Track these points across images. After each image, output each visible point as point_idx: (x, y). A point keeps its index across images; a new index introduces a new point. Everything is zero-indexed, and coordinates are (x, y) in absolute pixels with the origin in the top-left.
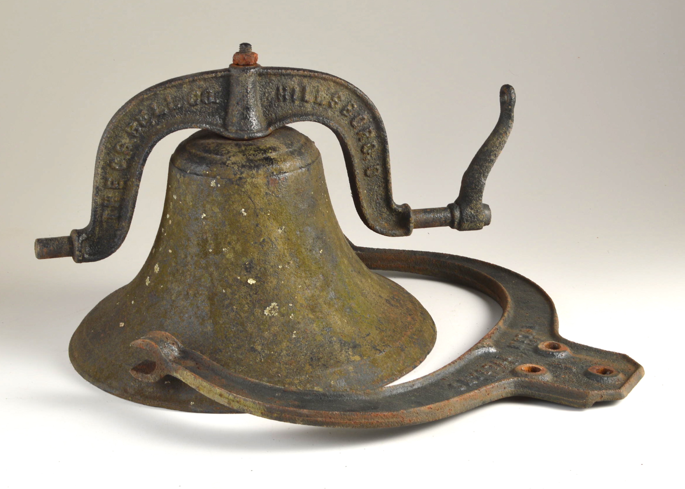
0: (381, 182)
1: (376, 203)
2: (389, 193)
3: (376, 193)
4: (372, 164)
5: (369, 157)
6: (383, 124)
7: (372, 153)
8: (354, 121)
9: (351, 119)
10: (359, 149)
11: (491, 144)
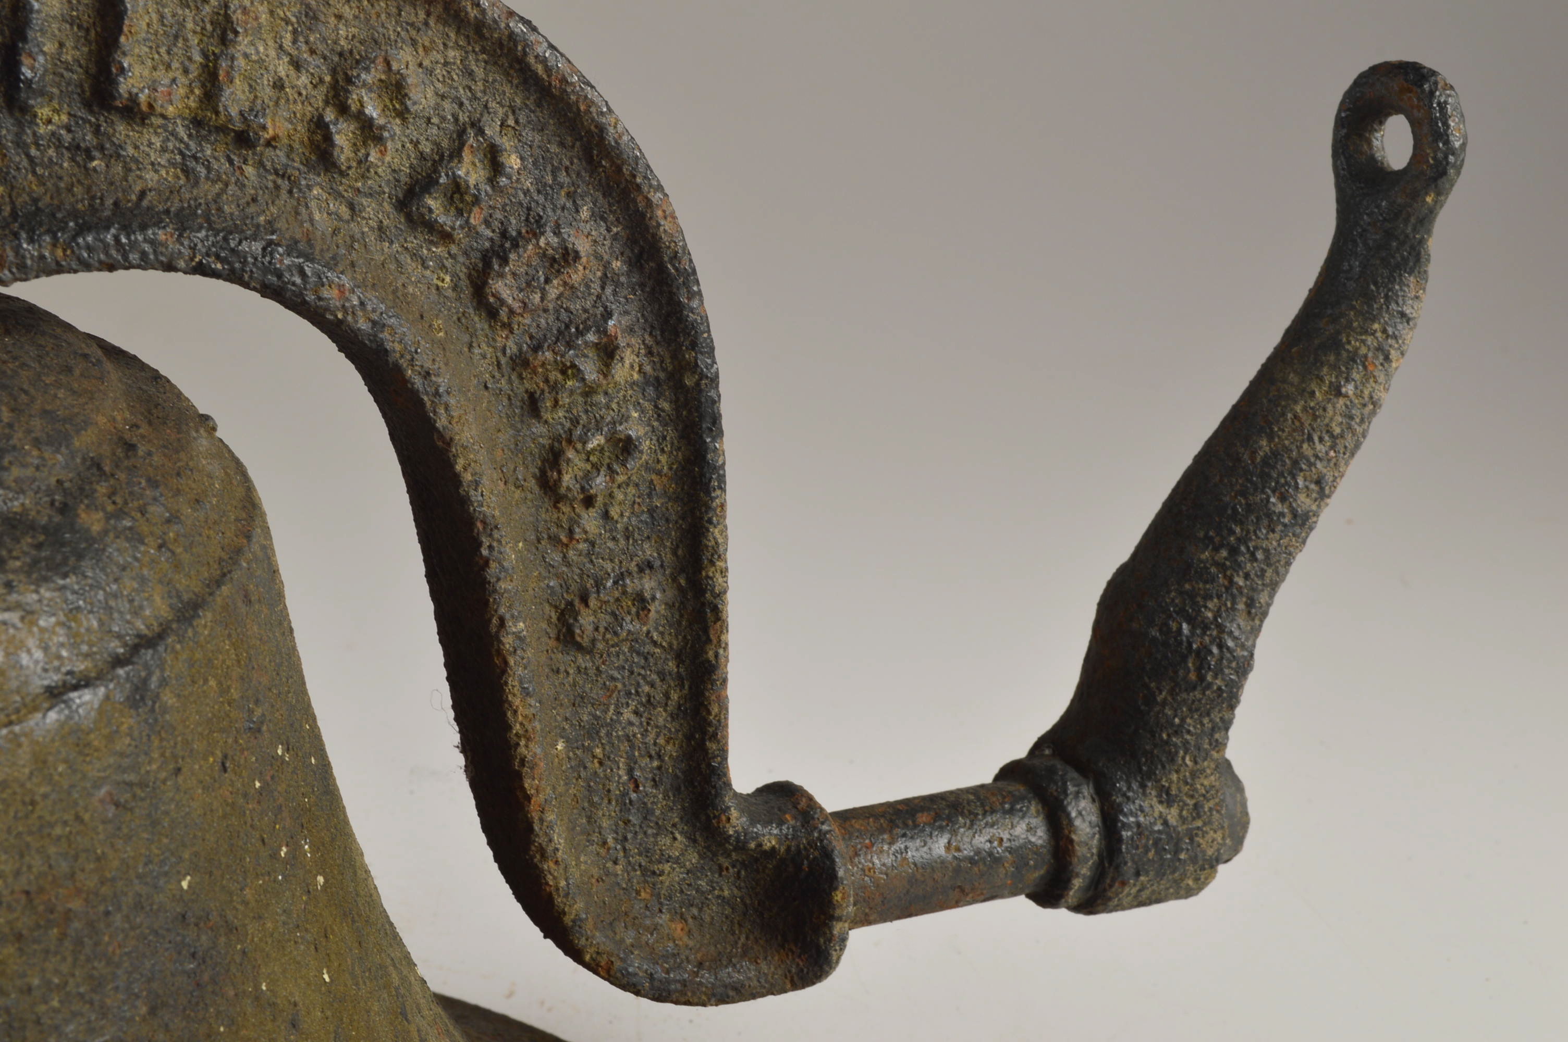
0: (662, 675)
1: (624, 804)
2: (712, 746)
3: (625, 746)
4: (608, 566)
5: (590, 521)
6: (699, 293)
7: (611, 496)
8: (501, 275)
9: (476, 257)
10: (527, 474)
11: (1296, 417)
